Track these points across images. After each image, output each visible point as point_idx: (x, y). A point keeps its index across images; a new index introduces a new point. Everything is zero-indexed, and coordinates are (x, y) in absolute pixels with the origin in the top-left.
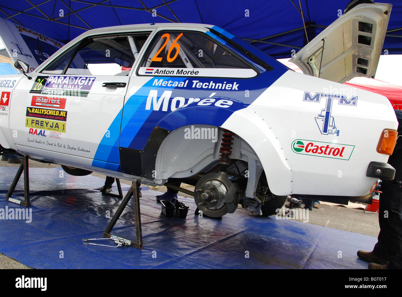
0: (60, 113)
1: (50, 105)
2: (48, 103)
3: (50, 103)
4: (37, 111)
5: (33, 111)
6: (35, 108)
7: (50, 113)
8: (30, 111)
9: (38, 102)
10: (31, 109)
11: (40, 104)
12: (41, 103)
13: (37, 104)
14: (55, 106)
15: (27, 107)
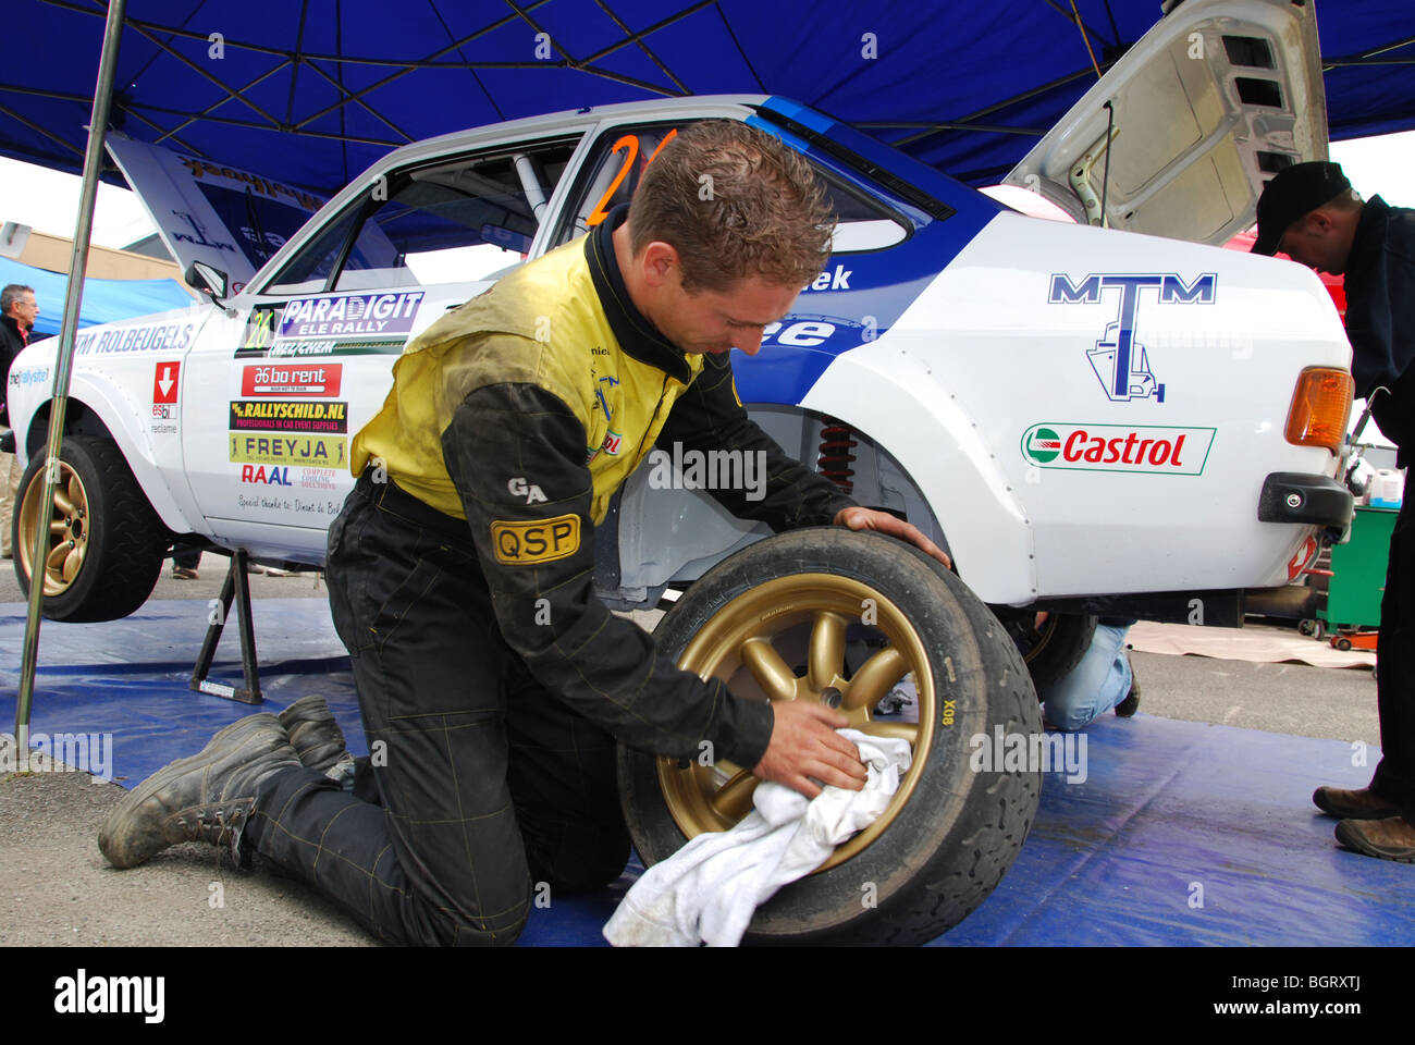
0: (326, 412)
1: (296, 389)
2: (289, 384)
3: (297, 383)
4: (259, 412)
5: (248, 413)
6: (254, 403)
7: (300, 412)
8: (240, 414)
9: (262, 384)
10: (243, 405)
11: (267, 389)
12: (269, 384)
13: (257, 389)
14: (310, 389)
15: (232, 403)
